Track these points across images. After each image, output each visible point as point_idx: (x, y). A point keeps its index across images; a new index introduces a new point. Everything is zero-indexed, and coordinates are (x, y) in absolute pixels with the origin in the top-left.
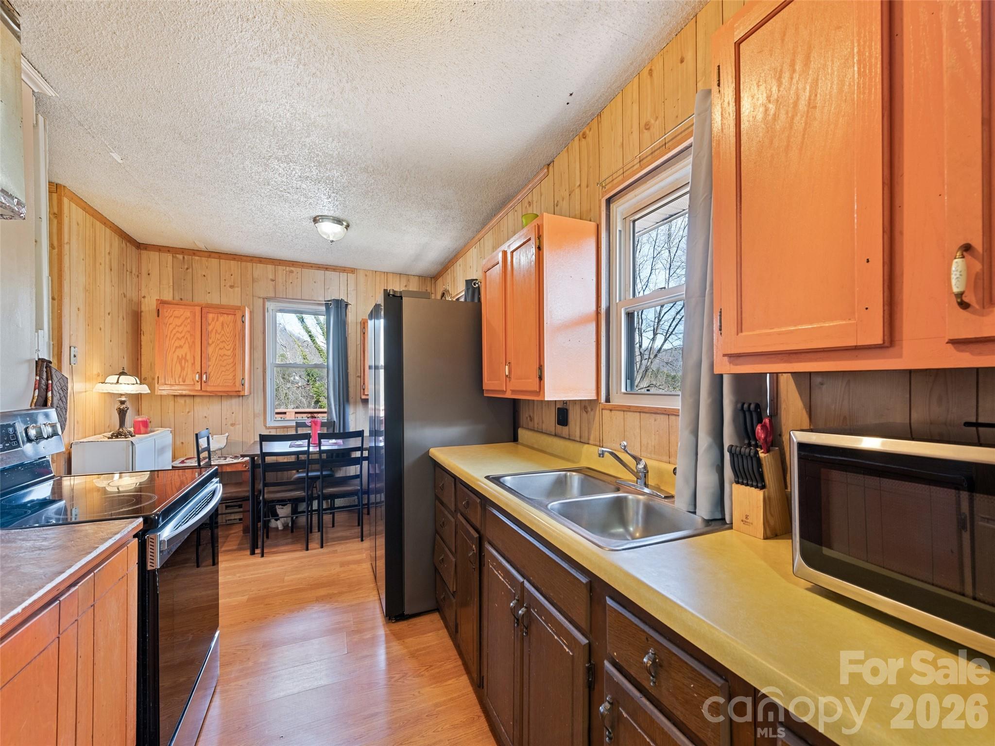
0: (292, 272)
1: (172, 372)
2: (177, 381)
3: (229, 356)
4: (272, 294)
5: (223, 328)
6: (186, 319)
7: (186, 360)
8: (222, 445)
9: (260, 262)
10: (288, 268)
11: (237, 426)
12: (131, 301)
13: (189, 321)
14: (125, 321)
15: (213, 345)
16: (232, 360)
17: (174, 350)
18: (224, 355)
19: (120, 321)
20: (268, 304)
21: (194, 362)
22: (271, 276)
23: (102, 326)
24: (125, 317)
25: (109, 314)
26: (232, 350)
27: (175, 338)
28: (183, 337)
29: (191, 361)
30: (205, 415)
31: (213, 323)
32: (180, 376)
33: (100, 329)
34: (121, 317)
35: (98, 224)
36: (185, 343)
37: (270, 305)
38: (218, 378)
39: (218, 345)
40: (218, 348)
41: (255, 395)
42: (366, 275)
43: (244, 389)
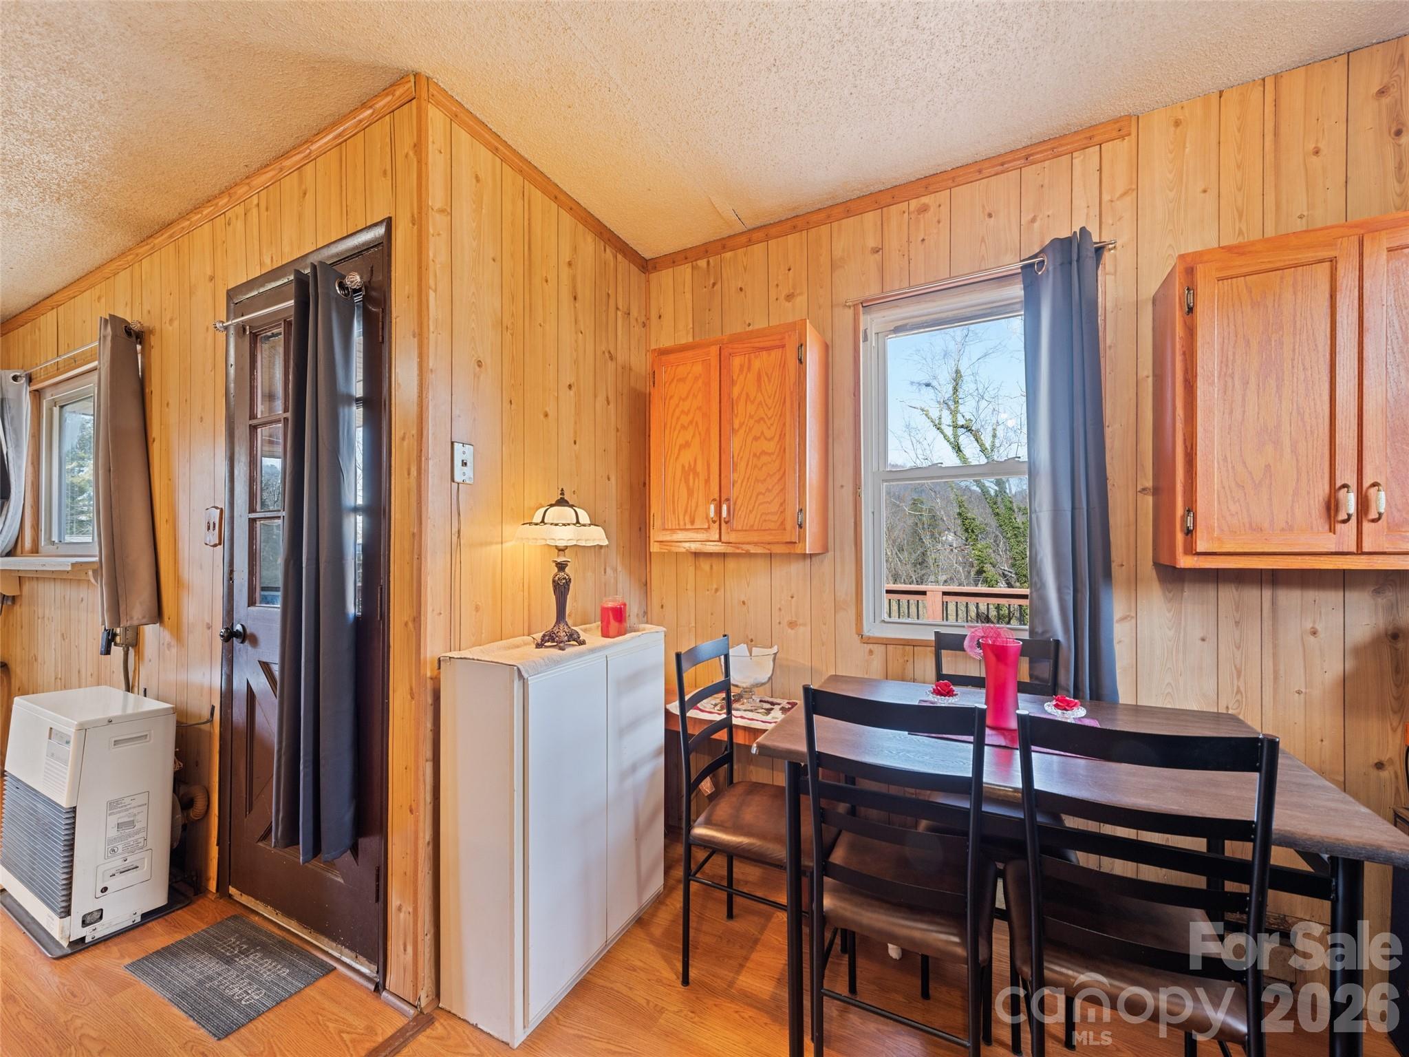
0: (924, 209)
1: (673, 502)
2: (682, 523)
3: (773, 454)
4: (873, 290)
5: (759, 386)
6: (696, 379)
7: (696, 474)
8: (764, 676)
9: (849, 213)
10: (914, 204)
11: (801, 629)
12: (627, 369)
13: (700, 382)
14: (612, 406)
15: (742, 431)
16: (777, 464)
17: (677, 451)
18: (763, 453)
19: (598, 405)
20: (865, 320)
21: (709, 477)
22: (871, 242)
23: (551, 410)
24: (612, 398)
25: (570, 387)
26: (776, 439)
27: (678, 427)
28: (691, 422)
29: (702, 477)
30: (743, 598)
31: (742, 377)
32: (686, 512)
33: (546, 415)
34: (601, 399)
35: (537, 195)
36: (693, 436)
37: (872, 322)
38: (751, 512)
39: (751, 429)
40: (750, 439)
41: (838, 554)
42: (1177, 123)
43: (802, 538)
